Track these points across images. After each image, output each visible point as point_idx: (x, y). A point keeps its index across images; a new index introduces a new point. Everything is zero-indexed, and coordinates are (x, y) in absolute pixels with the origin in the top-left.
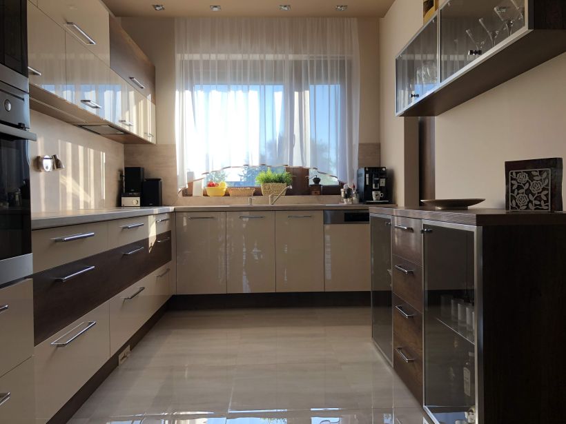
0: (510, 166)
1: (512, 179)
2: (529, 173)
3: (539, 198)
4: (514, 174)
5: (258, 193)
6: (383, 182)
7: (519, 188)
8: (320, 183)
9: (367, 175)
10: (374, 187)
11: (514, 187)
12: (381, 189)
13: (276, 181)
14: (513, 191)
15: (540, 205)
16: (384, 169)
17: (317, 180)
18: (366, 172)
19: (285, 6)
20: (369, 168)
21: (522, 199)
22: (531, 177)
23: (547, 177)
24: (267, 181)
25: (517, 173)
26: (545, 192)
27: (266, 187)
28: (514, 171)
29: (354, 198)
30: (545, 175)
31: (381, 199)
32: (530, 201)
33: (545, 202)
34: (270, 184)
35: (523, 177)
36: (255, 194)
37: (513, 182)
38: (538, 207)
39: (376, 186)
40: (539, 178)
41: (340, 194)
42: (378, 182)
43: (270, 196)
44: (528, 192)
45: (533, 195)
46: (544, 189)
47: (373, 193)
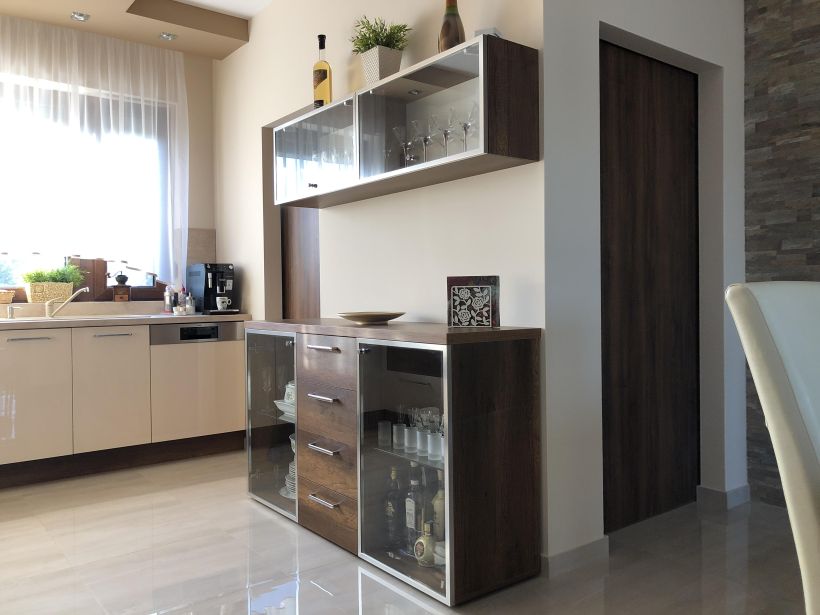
0: (453, 282)
1: (454, 295)
2: (471, 290)
3: (480, 315)
4: (456, 290)
5: (19, 298)
6: (229, 285)
7: (461, 304)
8: (127, 283)
9: (210, 275)
10: (218, 292)
11: (457, 303)
12: (228, 294)
13: (54, 280)
14: (455, 307)
15: (482, 321)
16: (231, 267)
17: (122, 279)
18: (207, 270)
19: (81, 15)
20: (211, 265)
21: (464, 315)
22: (473, 294)
23: (488, 294)
24: (38, 279)
25: (459, 289)
26: (487, 309)
27: (38, 289)
28: (456, 287)
29: (187, 306)
30: (486, 292)
31: (229, 307)
32: (472, 317)
33: (487, 318)
34: (45, 284)
35: (465, 294)
36: (15, 300)
37: (456, 298)
38: (480, 323)
39: (222, 290)
40: (480, 295)
41: (162, 298)
42: (223, 285)
43: (47, 303)
44: (470, 308)
45: (475, 311)
46: (485, 306)
47: (218, 299)
